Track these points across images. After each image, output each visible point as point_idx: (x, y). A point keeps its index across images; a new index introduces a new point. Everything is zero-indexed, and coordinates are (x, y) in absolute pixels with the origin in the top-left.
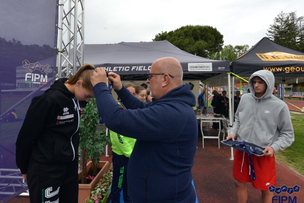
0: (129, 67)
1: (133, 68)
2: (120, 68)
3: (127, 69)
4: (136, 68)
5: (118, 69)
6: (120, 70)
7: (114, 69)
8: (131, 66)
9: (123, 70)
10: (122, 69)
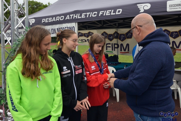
0: (96, 13)
1: (101, 13)
2: (88, 14)
3: (95, 14)
4: (103, 13)
5: (86, 15)
6: (88, 16)
7: (83, 15)
8: (98, 10)
9: (91, 16)
10: (89, 15)
